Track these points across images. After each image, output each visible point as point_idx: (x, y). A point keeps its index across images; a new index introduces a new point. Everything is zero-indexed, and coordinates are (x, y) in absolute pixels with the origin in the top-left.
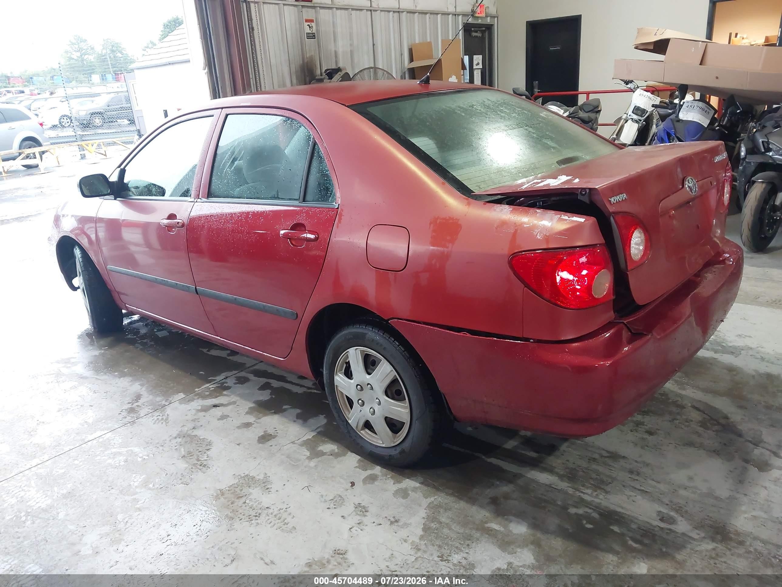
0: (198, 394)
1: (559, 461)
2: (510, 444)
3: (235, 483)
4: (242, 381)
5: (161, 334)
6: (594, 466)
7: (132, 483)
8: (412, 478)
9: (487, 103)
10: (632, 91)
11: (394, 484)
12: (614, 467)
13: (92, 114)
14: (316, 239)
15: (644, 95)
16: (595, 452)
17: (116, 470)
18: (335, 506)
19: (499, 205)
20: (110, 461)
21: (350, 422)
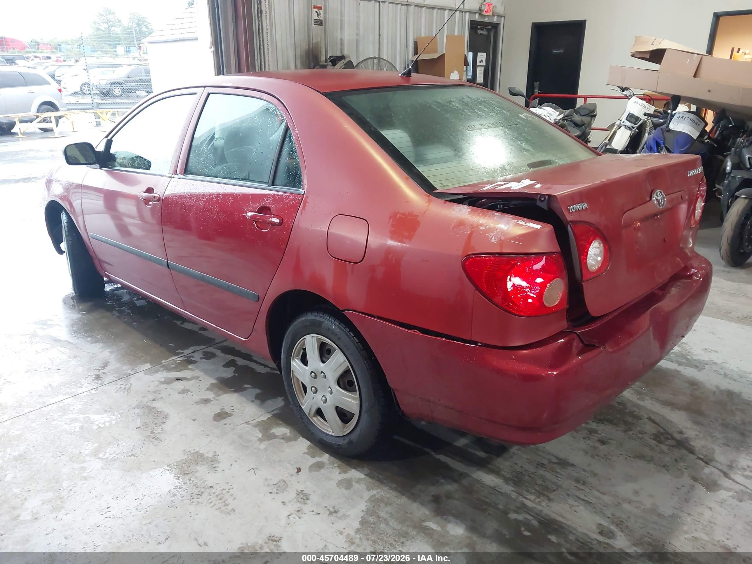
0: (163, 366)
1: (507, 463)
2: (462, 442)
3: (184, 459)
4: (208, 356)
5: (140, 303)
6: (541, 472)
7: (82, 451)
8: (358, 469)
9: (466, 99)
10: (627, 98)
11: (339, 473)
12: (561, 475)
13: (112, 84)
14: (281, 223)
15: (639, 103)
16: (544, 458)
17: (70, 436)
18: (277, 492)
19: (459, 205)
20: (66, 427)
21: (303, 407)
